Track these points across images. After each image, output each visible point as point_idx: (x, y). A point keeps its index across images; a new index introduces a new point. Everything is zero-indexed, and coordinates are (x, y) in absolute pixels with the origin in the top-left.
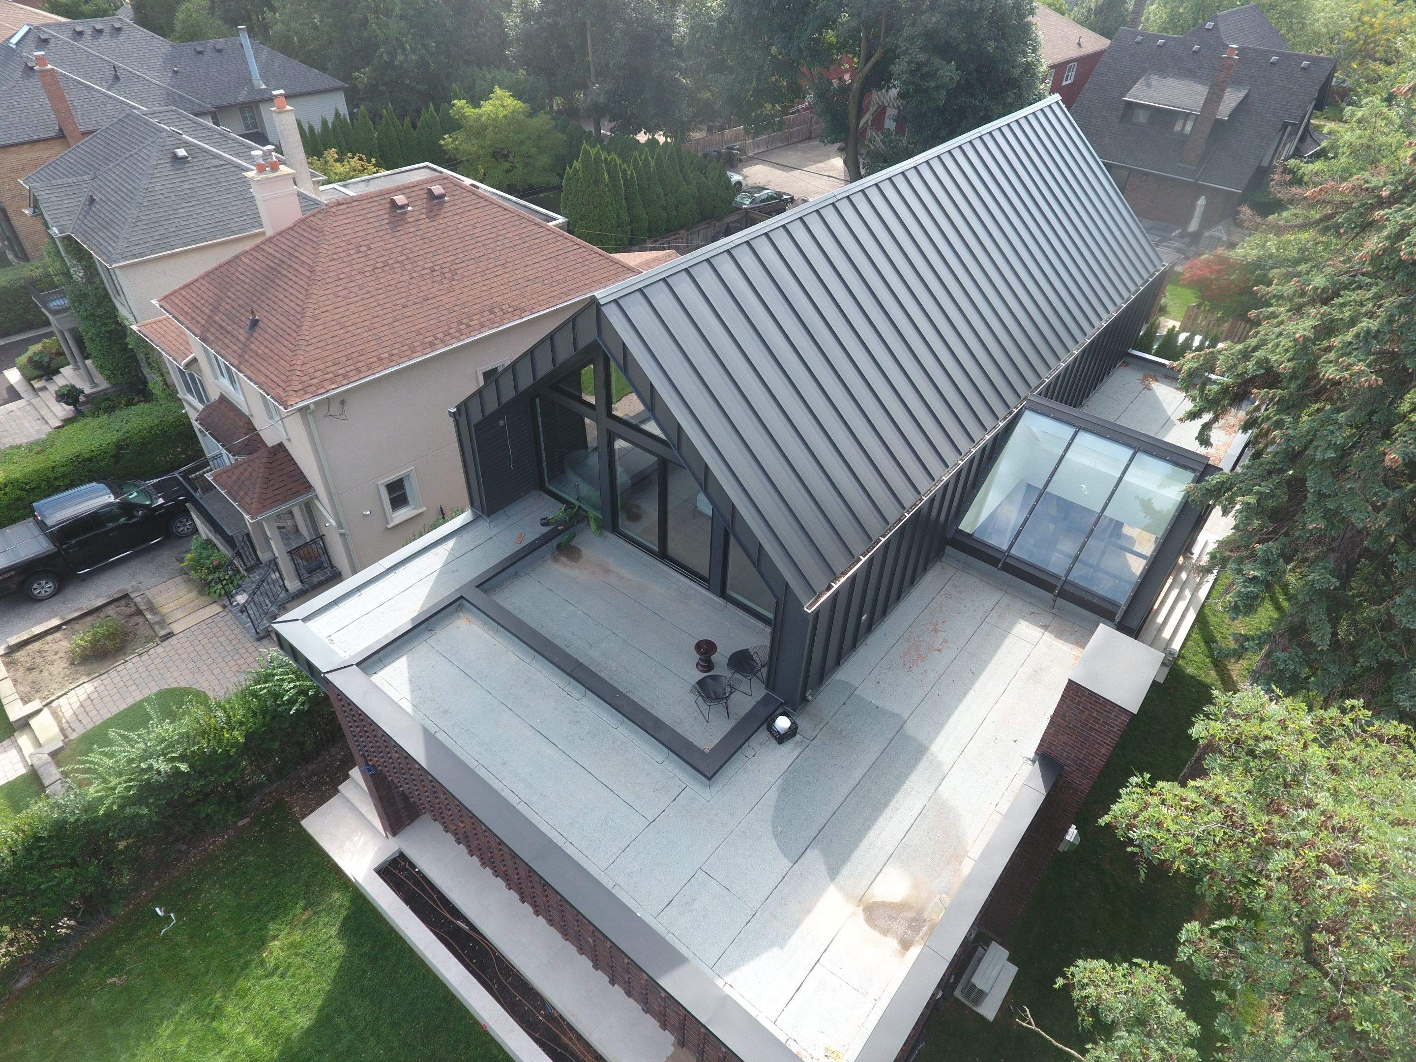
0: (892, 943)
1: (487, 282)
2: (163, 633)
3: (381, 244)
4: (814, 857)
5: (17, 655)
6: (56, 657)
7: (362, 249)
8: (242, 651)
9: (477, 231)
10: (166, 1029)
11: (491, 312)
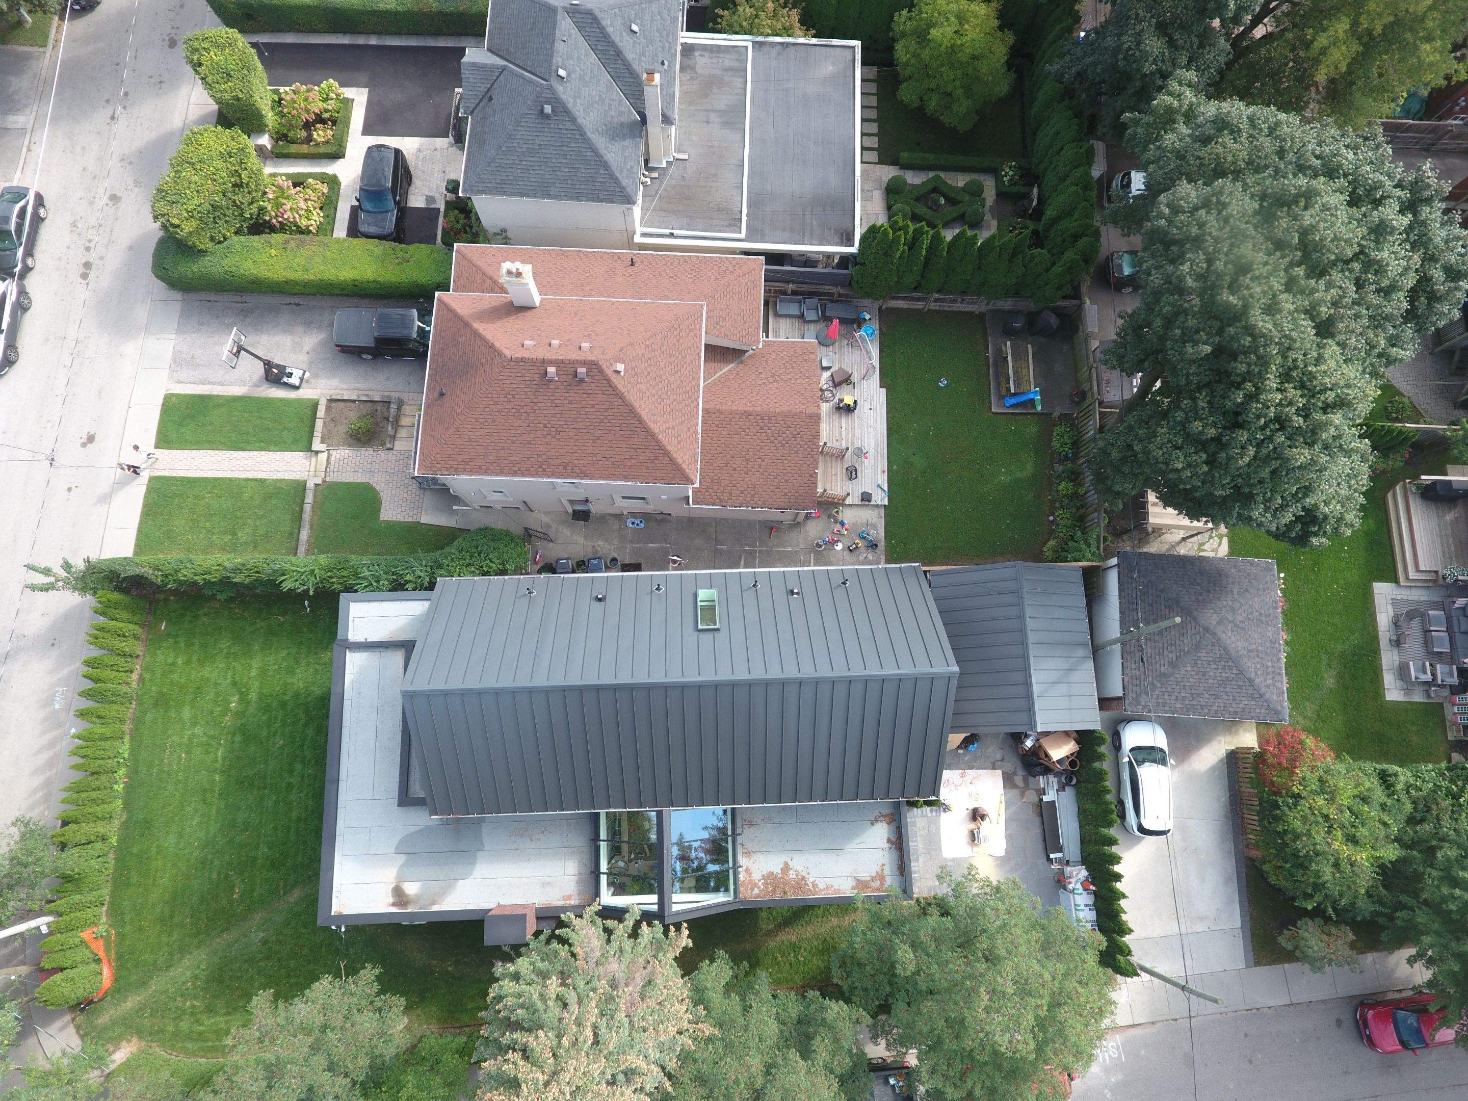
0: (391, 900)
1: (575, 448)
2: (388, 446)
3: (523, 397)
4: (403, 858)
5: (333, 404)
6: (345, 421)
7: (509, 396)
8: (410, 488)
9: (593, 410)
10: (284, 653)
11: (565, 468)
